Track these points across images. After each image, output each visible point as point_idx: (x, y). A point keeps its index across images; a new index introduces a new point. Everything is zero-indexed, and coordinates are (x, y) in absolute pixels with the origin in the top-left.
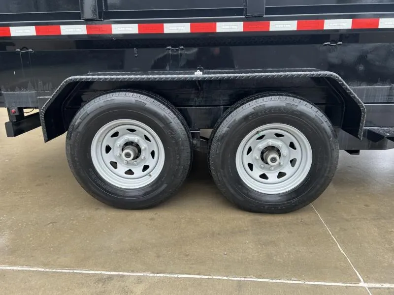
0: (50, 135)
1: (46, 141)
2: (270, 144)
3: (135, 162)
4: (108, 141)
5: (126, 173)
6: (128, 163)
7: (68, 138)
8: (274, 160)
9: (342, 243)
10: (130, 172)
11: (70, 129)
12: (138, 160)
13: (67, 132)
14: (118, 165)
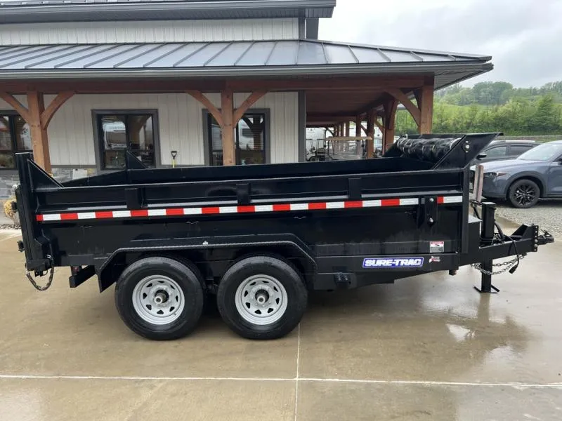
0: (104, 285)
1: (101, 292)
2: (260, 288)
3: (164, 304)
4: (145, 290)
5: (158, 313)
6: (159, 305)
7: (117, 288)
8: (261, 300)
9: (301, 357)
10: (161, 312)
11: (119, 281)
12: (167, 303)
13: (115, 283)
14: (152, 307)
